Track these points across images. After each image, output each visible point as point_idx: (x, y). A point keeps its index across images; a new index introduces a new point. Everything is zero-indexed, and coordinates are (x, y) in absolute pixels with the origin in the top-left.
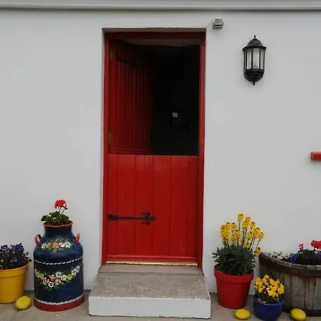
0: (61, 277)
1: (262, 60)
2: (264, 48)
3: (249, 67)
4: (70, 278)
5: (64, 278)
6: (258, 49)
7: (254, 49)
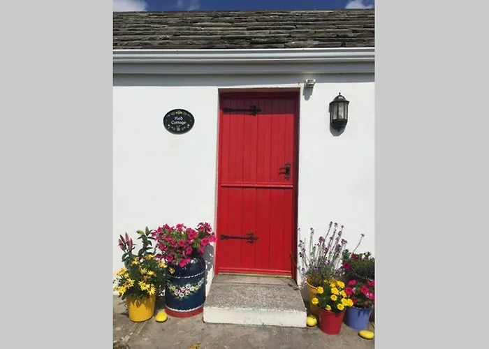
0: (190, 288)
1: (346, 111)
2: (348, 102)
3: (335, 118)
4: (197, 289)
5: (193, 289)
6: (343, 104)
7: (340, 104)
